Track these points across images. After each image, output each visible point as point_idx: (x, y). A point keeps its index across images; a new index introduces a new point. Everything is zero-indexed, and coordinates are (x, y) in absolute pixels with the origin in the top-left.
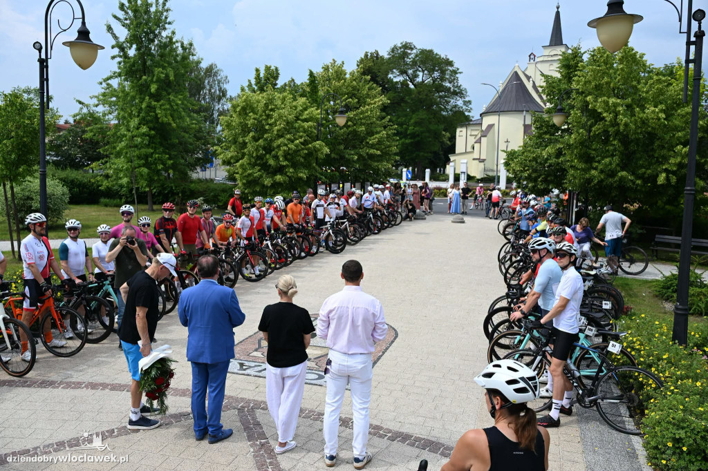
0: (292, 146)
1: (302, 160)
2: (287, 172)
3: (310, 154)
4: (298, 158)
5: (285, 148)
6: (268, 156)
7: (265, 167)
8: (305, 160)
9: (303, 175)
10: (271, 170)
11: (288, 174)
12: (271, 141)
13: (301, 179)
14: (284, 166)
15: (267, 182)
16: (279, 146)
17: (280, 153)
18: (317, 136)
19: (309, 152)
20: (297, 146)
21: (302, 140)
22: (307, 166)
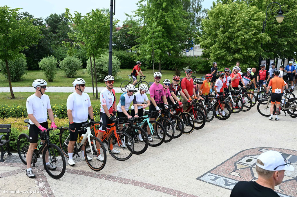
0: (246, 36)
1: (252, 45)
2: (242, 52)
3: (258, 41)
4: (250, 44)
5: (242, 37)
6: (230, 42)
7: (228, 49)
8: (254, 44)
9: (253, 54)
10: (232, 51)
11: (243, 53)
12: (234, 33)
13: (251, 56)
14: (240, 49)
15: (229, 58)
16: (238, 36)
17: (239, 40)
18: (263, 30)
19: (257, 40)
20: (250, 36)
21: (253, 32)
22: (255, 48)
